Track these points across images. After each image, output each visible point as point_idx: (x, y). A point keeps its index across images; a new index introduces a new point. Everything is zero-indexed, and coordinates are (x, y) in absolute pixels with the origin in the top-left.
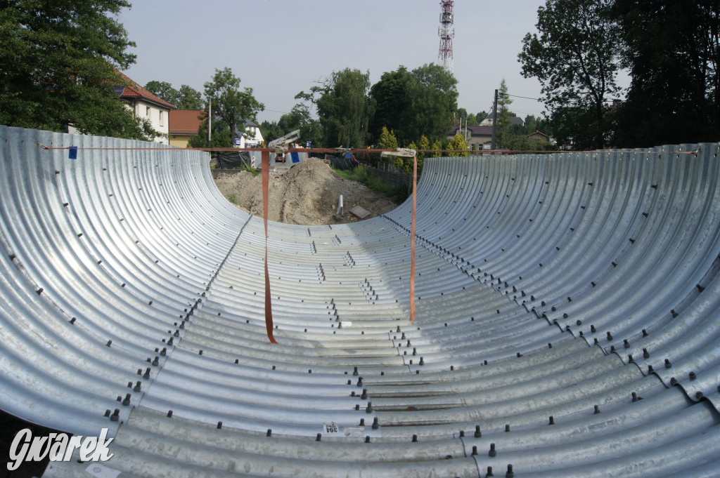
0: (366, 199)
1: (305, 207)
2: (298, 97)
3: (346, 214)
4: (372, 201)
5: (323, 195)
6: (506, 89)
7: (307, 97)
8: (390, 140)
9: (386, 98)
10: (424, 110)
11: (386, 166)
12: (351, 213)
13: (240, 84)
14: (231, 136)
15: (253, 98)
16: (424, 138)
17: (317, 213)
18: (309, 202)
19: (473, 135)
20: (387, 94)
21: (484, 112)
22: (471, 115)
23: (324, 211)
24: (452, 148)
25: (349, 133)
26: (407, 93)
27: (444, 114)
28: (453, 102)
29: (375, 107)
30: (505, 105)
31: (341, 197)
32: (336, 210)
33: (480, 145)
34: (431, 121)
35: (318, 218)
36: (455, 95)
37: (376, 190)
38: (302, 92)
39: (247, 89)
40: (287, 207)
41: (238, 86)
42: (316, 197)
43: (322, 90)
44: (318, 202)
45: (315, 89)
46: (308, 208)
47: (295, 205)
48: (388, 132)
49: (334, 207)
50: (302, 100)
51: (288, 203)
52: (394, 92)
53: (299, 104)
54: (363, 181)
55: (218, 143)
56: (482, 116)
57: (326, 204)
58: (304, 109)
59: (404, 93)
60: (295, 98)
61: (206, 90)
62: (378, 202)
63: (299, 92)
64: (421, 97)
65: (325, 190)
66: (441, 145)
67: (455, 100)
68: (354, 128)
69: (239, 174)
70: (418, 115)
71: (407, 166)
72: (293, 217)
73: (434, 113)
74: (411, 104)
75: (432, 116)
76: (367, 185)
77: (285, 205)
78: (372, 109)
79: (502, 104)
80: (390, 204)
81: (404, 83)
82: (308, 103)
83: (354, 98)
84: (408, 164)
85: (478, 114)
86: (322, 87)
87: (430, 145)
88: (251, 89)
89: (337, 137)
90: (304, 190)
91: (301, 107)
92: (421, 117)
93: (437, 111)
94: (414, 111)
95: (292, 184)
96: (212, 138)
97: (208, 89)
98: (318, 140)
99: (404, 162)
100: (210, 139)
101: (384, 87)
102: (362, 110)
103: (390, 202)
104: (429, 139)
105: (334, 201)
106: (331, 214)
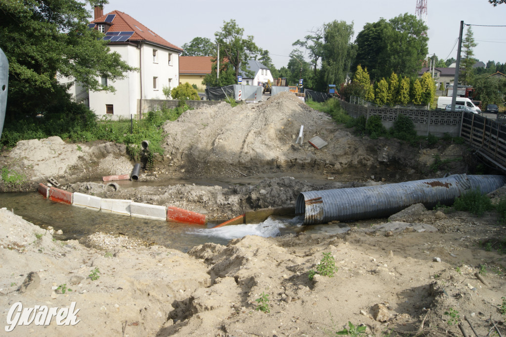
0: (326, 130)
1: (267, 136)
2: (295, 44)
3: (305, 143)
4: (332, 132)
5: (286, 125)
6: (472, 34)
7: (302, 44)
8: (363, 77)
9: (366, 43)
10: (398, 53)
11: (357, 99)
12: (310, 143)
13: (244, 33)
14: (235, 75)
15: (254, 44)
16: (395, 76)
17: (278, 142)
18: (272, 131)
19: (441, 75)
20: (367, 41)
21: (452, 59)
22: (441, 61)
23: (285, 140)
24: (419, 84)
25: (334, 72)
26: (383, 39)
27: (415, 55)
28: (424, 47)
29: (357, 51)
30: (471, 48)
31: (302, 127)
32: (295, 140)
33: (447, 83)
34: (403, 62)
35: (278, 147)
36: (426, 39)
37: (338, 121)
38: (298, 41)
39: (249, 37)
40: (251, 136)
41: (242, 34)
42: (280, 126)
43: (313, 38)
44: (280, 132)
45: (308, 38)
46: (269, 137)
47: (259, 134)
48: (362, 70)
49: (294, 137)
50: (298, 47)
51: (252, 132)
52: (373, 38)
53: (296, 50)
54: (330, 113)
55: (224, 80)
56: (450, 61)
57: (287, 133)
58: (299, 53)
59: (381, 39)
60: (293, 45)
61: (216, 38)
62: (337, 133)
63: (296, 41)
64: (396, 41)
65: (288, 121)
66: (409, 82)
67: (426, 45)
68: (338, 69)
69: (219, 105)
70: (393, 56)
71: (378, 100)
72: (253, 145)
73: (407, 55)
74: (387, 47)
75: (404, 58)
76: (332, 116)
77: (249, 134)
78: (354, 53)
79: (468, 47)
80: (347, 135)
81: (382, 31)
82: (303, 49)
83: (339, 44)
84: (378, 98)
85: (447, 60)
86: (314, 36)
87: (399, 81)
88: (253, 37)
89: (324, 75)
90: (270, 120)
91: (297, 52)
92: (395, 58)
93: (409, 53)
94: (389, 54)
95: (262, 115)
96: (219, 76)
97: (218, 37)
98: (309, 78)
99: (375, 96)
100: (218, 77)
101: (365, 35)
102: (346, 53)
103: (348, 133)
104: (398, 76)
105: (295, 131)
106: (291, 143)
